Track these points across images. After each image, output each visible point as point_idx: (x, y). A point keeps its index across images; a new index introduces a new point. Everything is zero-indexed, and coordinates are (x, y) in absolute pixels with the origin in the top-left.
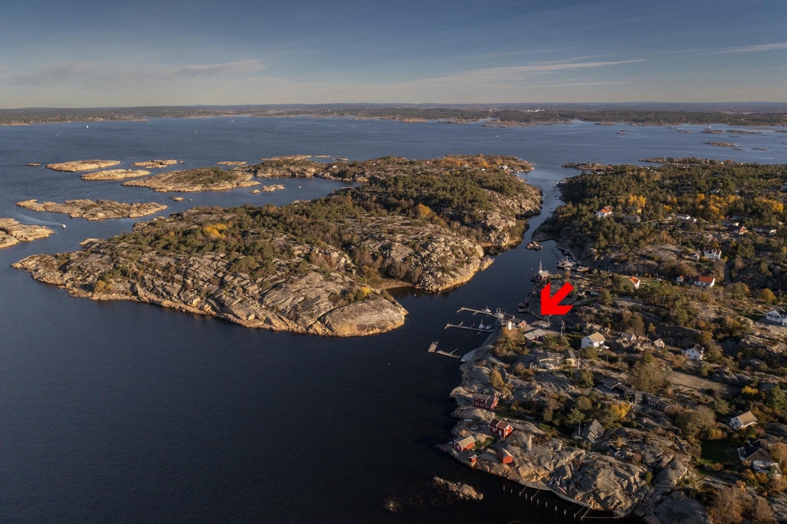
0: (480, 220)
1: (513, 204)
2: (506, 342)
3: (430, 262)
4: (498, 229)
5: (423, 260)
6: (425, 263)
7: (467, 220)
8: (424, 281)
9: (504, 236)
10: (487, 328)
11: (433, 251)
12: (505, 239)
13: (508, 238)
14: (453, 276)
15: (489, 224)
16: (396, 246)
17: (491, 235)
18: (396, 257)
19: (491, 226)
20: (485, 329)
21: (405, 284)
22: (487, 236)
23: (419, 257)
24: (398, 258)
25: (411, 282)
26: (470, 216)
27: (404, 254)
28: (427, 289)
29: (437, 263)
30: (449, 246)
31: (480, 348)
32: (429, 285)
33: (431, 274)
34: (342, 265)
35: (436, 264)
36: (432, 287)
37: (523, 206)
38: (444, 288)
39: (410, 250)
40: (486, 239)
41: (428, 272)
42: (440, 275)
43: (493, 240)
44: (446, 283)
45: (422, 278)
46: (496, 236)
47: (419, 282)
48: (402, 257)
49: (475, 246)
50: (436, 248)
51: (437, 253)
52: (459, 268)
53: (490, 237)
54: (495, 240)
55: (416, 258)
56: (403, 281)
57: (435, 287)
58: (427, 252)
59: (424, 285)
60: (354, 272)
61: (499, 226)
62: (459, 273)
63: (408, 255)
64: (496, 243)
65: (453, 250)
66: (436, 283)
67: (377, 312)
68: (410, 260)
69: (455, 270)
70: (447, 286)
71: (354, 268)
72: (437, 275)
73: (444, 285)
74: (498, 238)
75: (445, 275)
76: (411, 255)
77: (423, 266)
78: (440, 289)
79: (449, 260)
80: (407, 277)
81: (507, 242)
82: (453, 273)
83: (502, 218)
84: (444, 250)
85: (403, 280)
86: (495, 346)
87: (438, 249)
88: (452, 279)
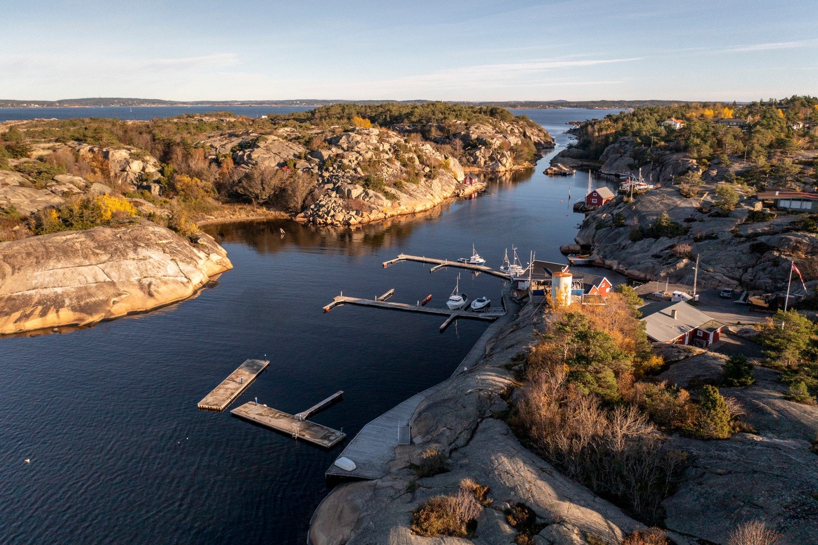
0: (458, 131)
1: (512, 129)
2: (582, 359)
3: (339, 167)
4: (491, 144)
5: (322, 166)
6: (327, 170)
7: (435, 133)
8: (316, 205)
9: (503, 155)
10: (477, 305)
11: (350, 149)
12: (504, 161)
13: (510, 160)
14: (392, 197)
15: (474, 136)
16: (269, 141)
17: (478, 153)
18: (264, 159)
19: (477, 139)
20: (468, 307)
21: (273, 214)
22: (471, 155)
23: (317, 160)
24: (266, 163)
25: (286, 209)
26: (441, 129)
27: (284, 155)
28: (319, 220)
29: (355, 170)
30: (388, 142)
31: (447, 389)
32: (328, 213)
33: (338, 190)
34: (132, 176)
35: (352, 172)
36: (333, 216)
37: (528, 134)
38: (366, 220)
39: (300, 149)
40: (468, 160)
41: (331, 186)
42: (357, 191)
43: (482, 163)
44: (371, 209)
45: (314, 199)
46: (487, 155)
47: (304, 208)
48: (279, 160)
49: (446, 158)
50: (357, 142)
51: (358, 152)
52: (408, 184)
53: (476, 158)
54: (485, 163)
55: (308, 160)
56: (268, 209)
57: (340, 217)
58: (335, 150)
59: (316, 214)
60: (156, 189)
61: (492, 139)
62: (406, 192)
63: (291, 157)
64: (489, 167)
65: (396, 152)
66: (347, 208)
67: (105, 258)
68: (295, 165)
69: (396, 185)
70: (372, 217)
71: (158, 182)
72: (349, 191)
73: (365, 214)
74: (492, 158)
75: (371, 192)
76: (300, 158)
77: (321, 176)
78: (352, 221)
79: (385, 168)
80: (279, 198)
81: (508, 165)
82: (393, 191)
83: (497, 132)
84: (376, 149)
85: (267, 204)
86: (520, 376)
87: (362, 145)
88: (387, 203)
